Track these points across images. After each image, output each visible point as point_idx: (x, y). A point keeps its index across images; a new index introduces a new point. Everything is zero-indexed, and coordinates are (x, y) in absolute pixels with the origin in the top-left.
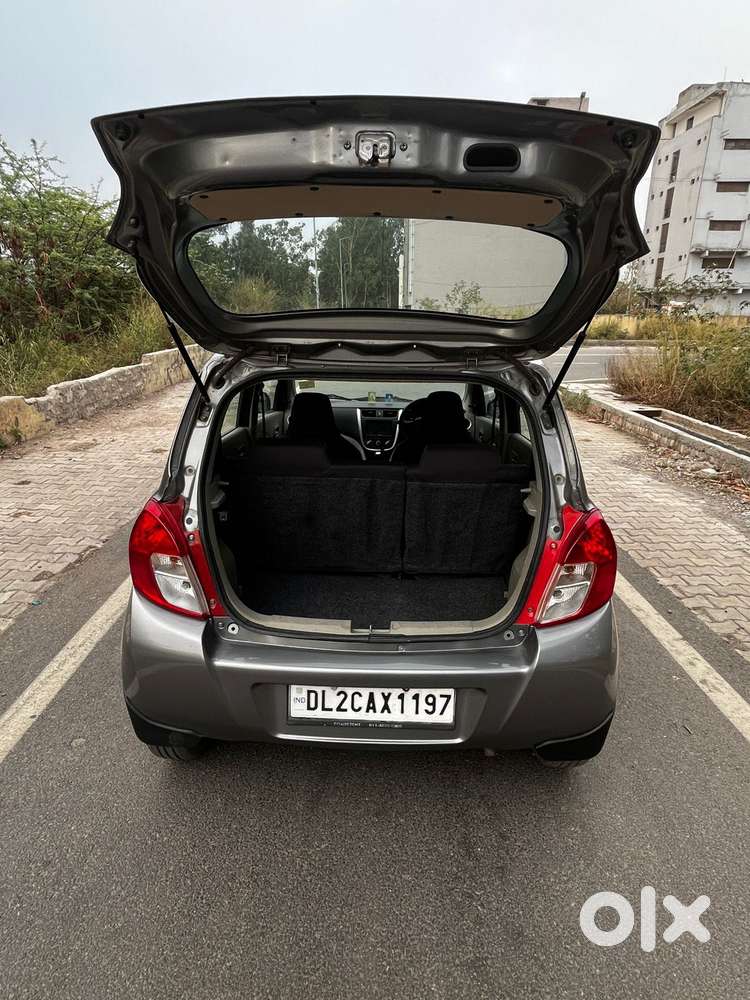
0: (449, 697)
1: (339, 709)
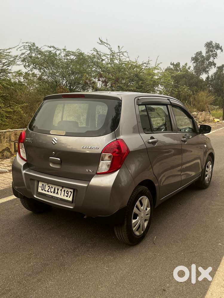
0: (71, 192)
1: (48, 191)
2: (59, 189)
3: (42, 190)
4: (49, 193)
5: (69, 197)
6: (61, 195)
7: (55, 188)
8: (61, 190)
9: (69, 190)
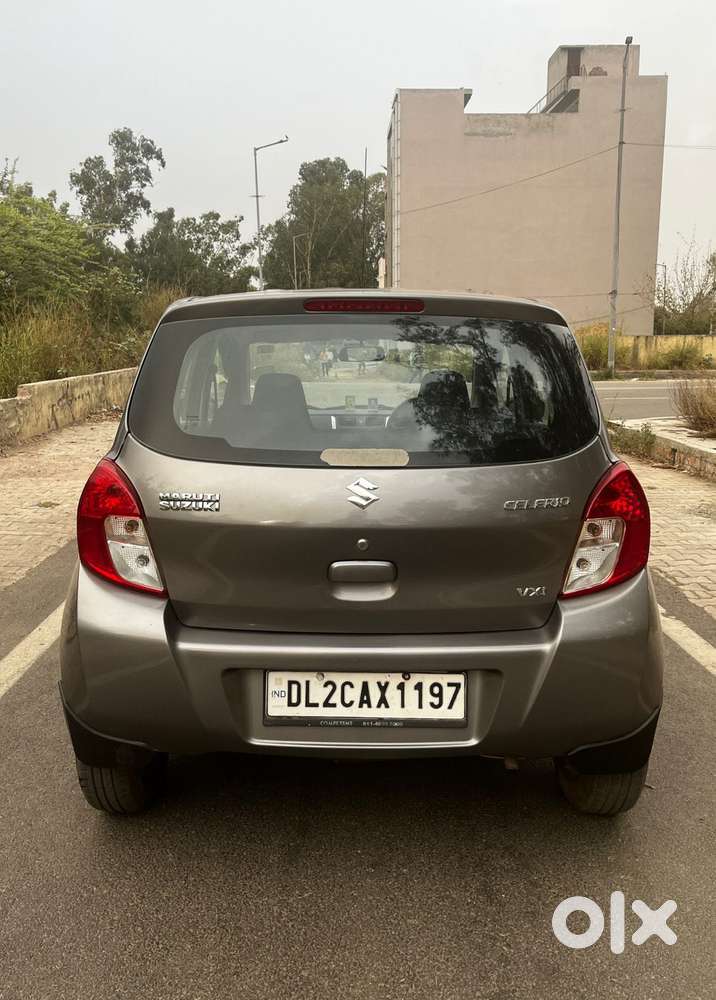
0: (458, 686)
1: (327, 704)
2: (387, 684)
3: (290, 704)
4: (339, 712)
5: (450, 707)
6: (403, 706)
7: (365, 685)
8: (401, 687)
9: (444, 679)
